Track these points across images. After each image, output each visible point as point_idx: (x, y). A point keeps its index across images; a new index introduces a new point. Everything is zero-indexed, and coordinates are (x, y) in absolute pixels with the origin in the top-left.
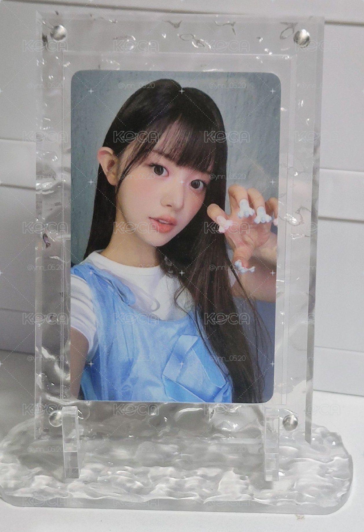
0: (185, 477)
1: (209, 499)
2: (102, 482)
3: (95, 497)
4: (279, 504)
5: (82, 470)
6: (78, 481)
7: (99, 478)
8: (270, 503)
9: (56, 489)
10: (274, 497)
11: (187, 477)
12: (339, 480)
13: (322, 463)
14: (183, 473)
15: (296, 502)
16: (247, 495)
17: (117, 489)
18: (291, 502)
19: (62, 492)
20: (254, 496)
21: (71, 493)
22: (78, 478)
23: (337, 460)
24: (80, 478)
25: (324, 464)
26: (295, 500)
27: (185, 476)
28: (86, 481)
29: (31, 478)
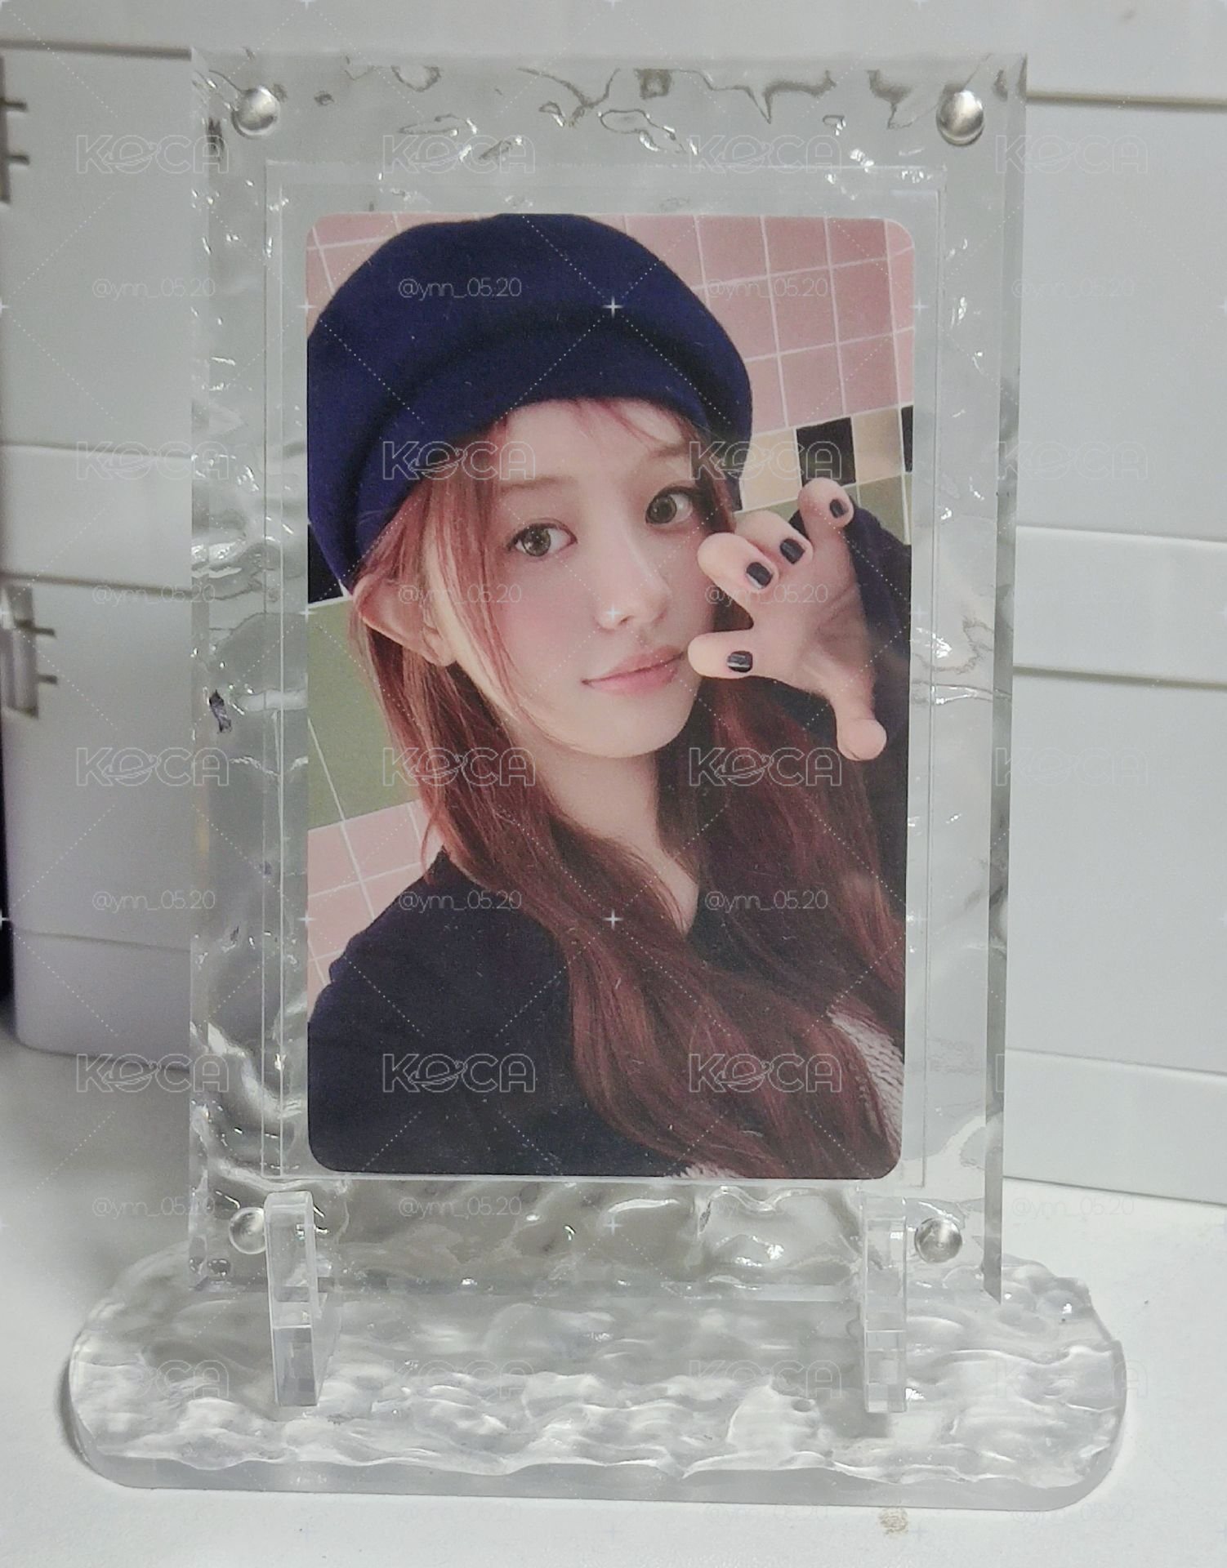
0: (628, 1403)
1: (700, 1466)
2: (385, 1417)
3: (362, 1461)
4: (907, 1480)
5: (326, 1384)
6: (314, 1415)
7: (376, 1407)
8: (880, 1477)
9: (248, 1437)
10: (894, 1460)
11: (637, 1402)
12: (1086, 1411)
13: (1033, 1364)
14: (626, 1392)
15: (957, 1473)
16: (814, 1453)
17: (429, 1436)
18: (945, 1473)
19: (266, 1446)
20: (834, 1457)
21: (293, 1448)
22: (314, 1405)
23: (1078, 1356)
24: (318, 1405)
25: (1041, 1366)
26: (953, 1469)
27: (630, 1399)
28: (339, 1416)
29: (178, 1407)
